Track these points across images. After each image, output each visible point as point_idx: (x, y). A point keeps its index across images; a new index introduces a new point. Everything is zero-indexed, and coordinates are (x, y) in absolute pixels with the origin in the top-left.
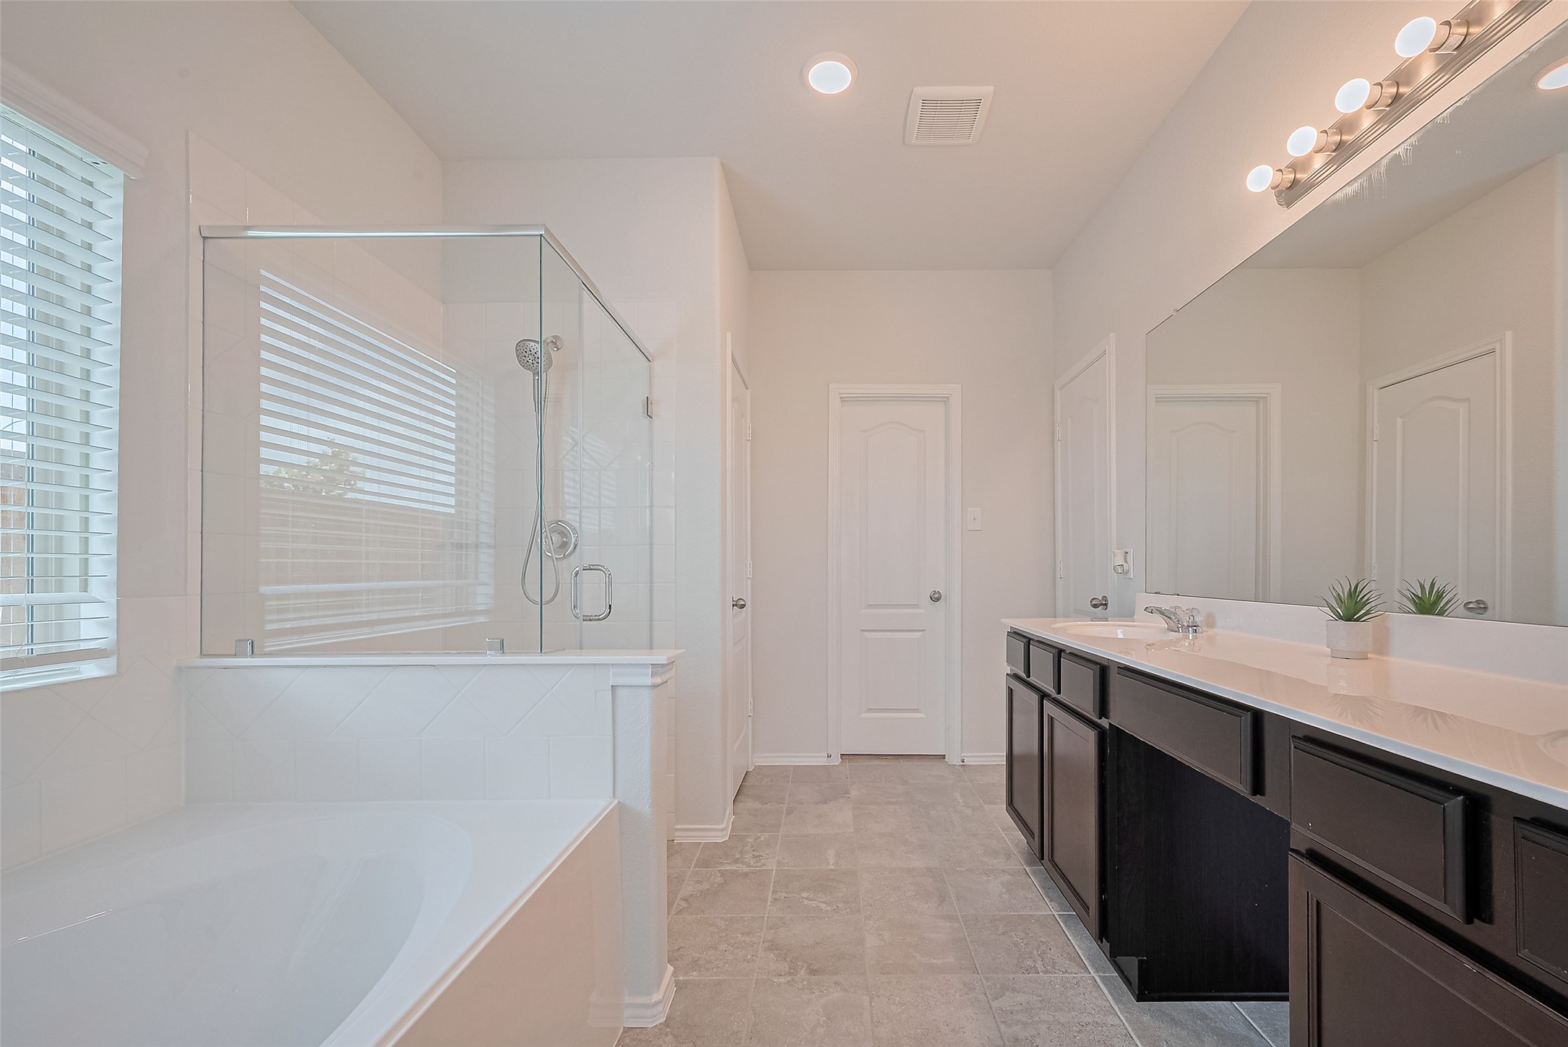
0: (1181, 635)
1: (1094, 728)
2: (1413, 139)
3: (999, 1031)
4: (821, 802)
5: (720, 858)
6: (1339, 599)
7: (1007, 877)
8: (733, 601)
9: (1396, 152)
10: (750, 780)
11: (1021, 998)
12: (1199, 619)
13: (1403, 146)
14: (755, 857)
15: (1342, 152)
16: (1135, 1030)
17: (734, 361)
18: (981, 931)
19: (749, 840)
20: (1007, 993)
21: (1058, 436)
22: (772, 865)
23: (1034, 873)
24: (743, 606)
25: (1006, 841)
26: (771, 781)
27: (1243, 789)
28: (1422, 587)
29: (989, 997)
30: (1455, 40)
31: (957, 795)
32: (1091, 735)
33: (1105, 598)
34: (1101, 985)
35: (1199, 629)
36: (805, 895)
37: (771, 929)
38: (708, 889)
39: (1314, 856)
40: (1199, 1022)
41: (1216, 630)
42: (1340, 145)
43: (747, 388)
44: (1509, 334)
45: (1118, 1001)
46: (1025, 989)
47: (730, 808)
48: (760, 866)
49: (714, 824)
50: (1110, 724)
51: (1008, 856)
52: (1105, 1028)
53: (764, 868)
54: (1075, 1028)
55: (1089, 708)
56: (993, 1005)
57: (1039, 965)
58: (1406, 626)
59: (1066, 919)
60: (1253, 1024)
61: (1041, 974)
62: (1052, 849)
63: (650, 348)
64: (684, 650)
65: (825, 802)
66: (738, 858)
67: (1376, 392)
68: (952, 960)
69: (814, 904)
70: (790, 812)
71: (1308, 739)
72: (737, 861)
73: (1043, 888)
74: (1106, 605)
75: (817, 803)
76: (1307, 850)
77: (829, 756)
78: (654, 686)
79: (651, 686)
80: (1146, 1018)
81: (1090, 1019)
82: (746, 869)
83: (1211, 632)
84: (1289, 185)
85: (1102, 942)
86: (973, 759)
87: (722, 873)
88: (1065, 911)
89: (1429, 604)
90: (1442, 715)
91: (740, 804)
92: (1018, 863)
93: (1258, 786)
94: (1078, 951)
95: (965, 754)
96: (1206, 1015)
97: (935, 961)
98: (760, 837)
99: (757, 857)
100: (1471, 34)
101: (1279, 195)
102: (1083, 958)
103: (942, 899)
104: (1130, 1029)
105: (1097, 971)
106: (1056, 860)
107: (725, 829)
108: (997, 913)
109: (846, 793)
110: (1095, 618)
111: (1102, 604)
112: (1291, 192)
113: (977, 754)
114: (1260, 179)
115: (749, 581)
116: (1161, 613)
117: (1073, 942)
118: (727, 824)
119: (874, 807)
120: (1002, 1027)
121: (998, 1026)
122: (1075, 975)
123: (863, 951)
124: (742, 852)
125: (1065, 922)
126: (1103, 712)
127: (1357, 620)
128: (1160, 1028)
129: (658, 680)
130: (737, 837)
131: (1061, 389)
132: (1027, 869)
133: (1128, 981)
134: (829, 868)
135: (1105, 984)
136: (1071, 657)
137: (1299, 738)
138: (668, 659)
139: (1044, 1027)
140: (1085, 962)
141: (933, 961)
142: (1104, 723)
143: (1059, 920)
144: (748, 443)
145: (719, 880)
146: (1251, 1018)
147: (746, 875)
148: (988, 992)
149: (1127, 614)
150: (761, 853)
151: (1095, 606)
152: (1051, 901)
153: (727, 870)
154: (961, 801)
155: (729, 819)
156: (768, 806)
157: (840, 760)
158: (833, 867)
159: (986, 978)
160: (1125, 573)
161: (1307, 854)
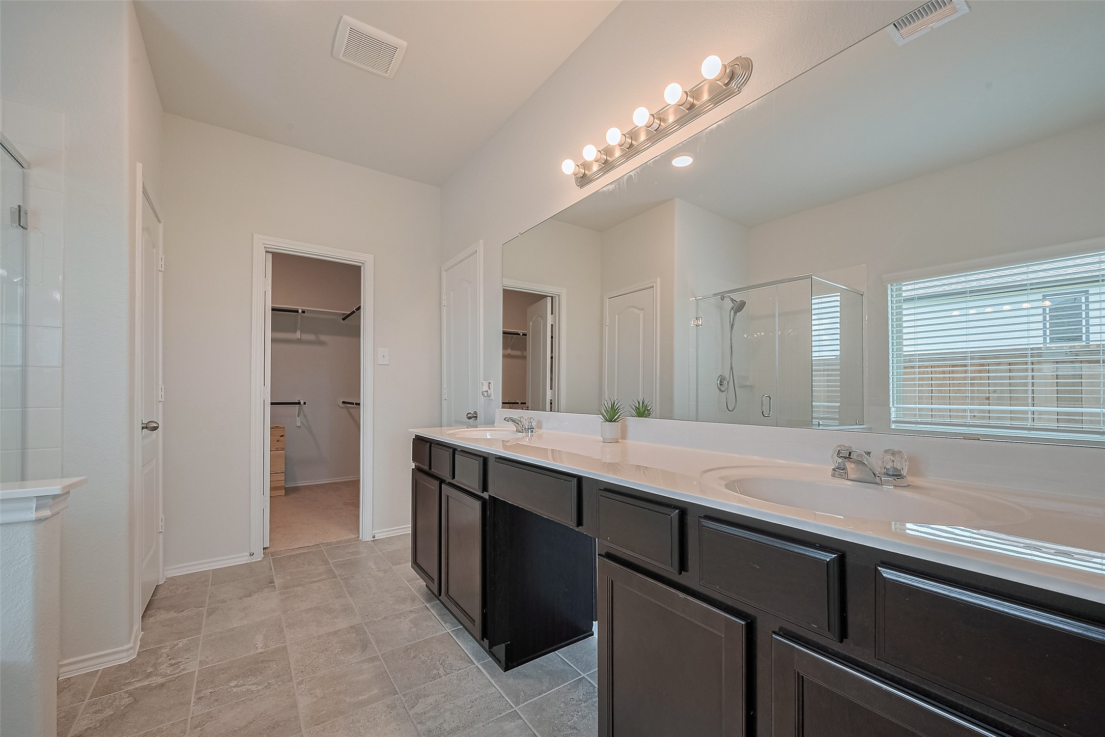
0: (524, 434)
1: (478, 499)
2: (638, 170)
3: (417, 730)
4: (245, 596)
5: (127, 679)
6: (607, 411)
7: (413, 616)
8: (142, 424)
9: (631, 173)
10: (162, 593)
11: (430, 700)
12: (534, 424)
13: (633, 171)
14: (172, 665)
15: (607, 166)
16: (504, 691)
17: (145, 192)
18: (398, 661)
19: (163, 651)
20: (420, 700)
21: (444, 303)
22: (193, 667)
23: (433, 607)
24: (155, 428)
25: (411, 589)
26: (187, 588)
27: (571, 523)
28: (639, 403)
29: (407, 708)
30: (656, 126)
31: (371, 564)
32: (477, 505)
33: (475, 413)
34: (482, 669)
35: (534, 430)
36: (233, 683)
37: (196, 727)
38: (112, 715)
39: (609, 556)
40: (539, 671)
41: (543, 430)
42: (606, 161)
43: (159, 221)
44: (659, 279)
45: (493, 676)
46: (433, 692)
47: (137, 625)
48: (180, 672)
49: (118, 647)
50: (489, 495)
51: (413, 600)
52: (487, 698)
53: (184, 673)
54: (469, 706)
55: (475, 487)
56: (411, 713)
57: (442, 672)
58: (634, 423)
59: (456, 632)
60: (566, 661)
61: (443, 677)
62: (447, 587)
63: (25, 153)
64: (84, 477)
65: (250, 595)
66: (150, 673)
67: (607, 299)
68: (376, 692)
69: (244, 689)
70: (211, 613)
71: (606, 490)
72: (149, 675)
73: (439, 615)
74: (476, 417)
75: (241, 598)
76: (605, 553)
77: (252, 555)
78: (39, 520)
79: (36, 520)
80: (511, 681)
81: (477, 696)
82: (160, 680)
83: (540, 431)
84: (582, 176)
85: (483, 641)
86: (381, 534)
87: (130, 694)
88: (455, 627)
89: (643, 412)
90: (646, 468)
91: (150, 619)
92: (421, 602)
93: (580, 523)
94: (466, 652)
95: (376, 532)
96: (542, 665)
97: (363, 697)
98: (177, 644)
99: (175, 664)
100: (661, 126)
101: (577, 179)
102: (470, 656)
103: (365, 646)
104: (502, 692)
105: (479, 661)
106: (450, 594)
107: (133, 647)
108: (408, 644)
109: (271, 583)
110: (469, 426)
111: (474, 417)
112: (583, 180)
113: (387, 530)
114: (568, 167)
115: (161, 405)
116: (514, 421)
117: (462, 647)
118: (135, 643)
119: (300, 588)
120: (419, 727)
121: (416, 727)
122: (465, 669)
123: (297, 713)
124: (155, 666)
125: (456, 635)
126: (485, 489)
127: (614, 421)
128: (519, 684)
129: (47, 513)
130: (147, 652)
131: (446, 271)
132: (427, 605)
133: (498, 661)
134: (258, 651)
135: (484, 668)
136: (462, 453)
137: (602, 490)
138: (64, 488)
139: (448, 714)
140: (472, 658)
141: (361, 698)
142: (486, 495)
143: (452, 635)
144: (161, 274)
145: (127, 700)
146: (565, 657)
147: (162, 685)
148: (406, 705)
149: (490, 423)
150: (179, 660)
151: (469, 418)
152: (446, 623)
153: (137, 688)
154: (374, 568)
155: (136, 637)
156: (185, 613)
157: (263, 556)
158: (262, 650)
159: (404, 695)
160: (489, 396)
161: (605, 555)
